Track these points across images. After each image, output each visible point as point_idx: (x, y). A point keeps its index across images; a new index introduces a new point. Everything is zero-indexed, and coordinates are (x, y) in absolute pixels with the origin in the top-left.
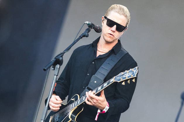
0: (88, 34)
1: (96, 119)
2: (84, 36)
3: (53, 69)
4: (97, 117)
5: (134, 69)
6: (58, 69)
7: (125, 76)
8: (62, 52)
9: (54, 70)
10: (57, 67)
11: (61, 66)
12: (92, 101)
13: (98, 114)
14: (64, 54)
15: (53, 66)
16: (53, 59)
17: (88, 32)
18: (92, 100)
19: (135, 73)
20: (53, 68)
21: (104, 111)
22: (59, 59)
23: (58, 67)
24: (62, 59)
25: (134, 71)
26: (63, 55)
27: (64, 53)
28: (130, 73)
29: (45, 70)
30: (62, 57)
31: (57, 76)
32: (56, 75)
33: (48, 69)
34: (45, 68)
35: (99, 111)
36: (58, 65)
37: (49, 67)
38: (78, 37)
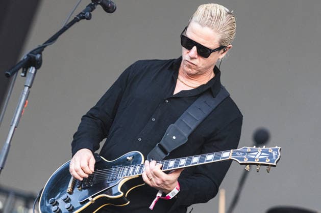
0: (90, 15)
1: (151, 207)
2: (83, 18)
3: (23, 74)
4: (153, 203)
5: (274, 150)
6: (32, 76)
7: (253, 157)
8: (41, 44)
9: (25, 76)
10: (30, 72)
11: (38, 71)
12: (153, 179)
13: (156, 199)
14: (45, 49)
15: (23, 69)
16: (24, 57)
17: (91, 11)
18: (154, 177)
19: (274, 158)
20: (23, 72)
21: (169, 197)
22: (35, 57)
23: (33, 72)
24: (41, 57)
25: (273, 153)
26: (43, 50)
27: (45, 47)
28: (265, 154)
29: (8, 76)
30: (40, 53)
31: (29, 87)
32: (29, 85)
33: (13, 74)
34: (9, 73)
35: (159, 195)
36: (32, 68)
37: (17, 71)
38: (72, 19)
